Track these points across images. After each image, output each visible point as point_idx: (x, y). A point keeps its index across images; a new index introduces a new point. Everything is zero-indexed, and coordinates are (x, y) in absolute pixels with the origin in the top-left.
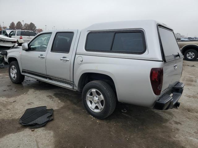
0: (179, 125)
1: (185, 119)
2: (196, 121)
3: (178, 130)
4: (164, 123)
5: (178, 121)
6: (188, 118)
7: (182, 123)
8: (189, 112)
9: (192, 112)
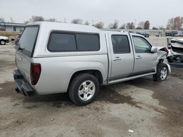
0: (13, 104)
1: (13, 110)
2: (3, 115)
3: (12, 102)
4: (24, 100)
5: (17, 106)
6: (12, 113)
7: (13, 107)
8: (16, 120)
9: (14, 122)
